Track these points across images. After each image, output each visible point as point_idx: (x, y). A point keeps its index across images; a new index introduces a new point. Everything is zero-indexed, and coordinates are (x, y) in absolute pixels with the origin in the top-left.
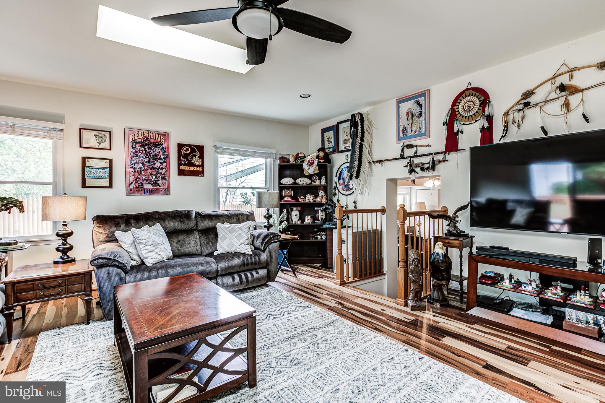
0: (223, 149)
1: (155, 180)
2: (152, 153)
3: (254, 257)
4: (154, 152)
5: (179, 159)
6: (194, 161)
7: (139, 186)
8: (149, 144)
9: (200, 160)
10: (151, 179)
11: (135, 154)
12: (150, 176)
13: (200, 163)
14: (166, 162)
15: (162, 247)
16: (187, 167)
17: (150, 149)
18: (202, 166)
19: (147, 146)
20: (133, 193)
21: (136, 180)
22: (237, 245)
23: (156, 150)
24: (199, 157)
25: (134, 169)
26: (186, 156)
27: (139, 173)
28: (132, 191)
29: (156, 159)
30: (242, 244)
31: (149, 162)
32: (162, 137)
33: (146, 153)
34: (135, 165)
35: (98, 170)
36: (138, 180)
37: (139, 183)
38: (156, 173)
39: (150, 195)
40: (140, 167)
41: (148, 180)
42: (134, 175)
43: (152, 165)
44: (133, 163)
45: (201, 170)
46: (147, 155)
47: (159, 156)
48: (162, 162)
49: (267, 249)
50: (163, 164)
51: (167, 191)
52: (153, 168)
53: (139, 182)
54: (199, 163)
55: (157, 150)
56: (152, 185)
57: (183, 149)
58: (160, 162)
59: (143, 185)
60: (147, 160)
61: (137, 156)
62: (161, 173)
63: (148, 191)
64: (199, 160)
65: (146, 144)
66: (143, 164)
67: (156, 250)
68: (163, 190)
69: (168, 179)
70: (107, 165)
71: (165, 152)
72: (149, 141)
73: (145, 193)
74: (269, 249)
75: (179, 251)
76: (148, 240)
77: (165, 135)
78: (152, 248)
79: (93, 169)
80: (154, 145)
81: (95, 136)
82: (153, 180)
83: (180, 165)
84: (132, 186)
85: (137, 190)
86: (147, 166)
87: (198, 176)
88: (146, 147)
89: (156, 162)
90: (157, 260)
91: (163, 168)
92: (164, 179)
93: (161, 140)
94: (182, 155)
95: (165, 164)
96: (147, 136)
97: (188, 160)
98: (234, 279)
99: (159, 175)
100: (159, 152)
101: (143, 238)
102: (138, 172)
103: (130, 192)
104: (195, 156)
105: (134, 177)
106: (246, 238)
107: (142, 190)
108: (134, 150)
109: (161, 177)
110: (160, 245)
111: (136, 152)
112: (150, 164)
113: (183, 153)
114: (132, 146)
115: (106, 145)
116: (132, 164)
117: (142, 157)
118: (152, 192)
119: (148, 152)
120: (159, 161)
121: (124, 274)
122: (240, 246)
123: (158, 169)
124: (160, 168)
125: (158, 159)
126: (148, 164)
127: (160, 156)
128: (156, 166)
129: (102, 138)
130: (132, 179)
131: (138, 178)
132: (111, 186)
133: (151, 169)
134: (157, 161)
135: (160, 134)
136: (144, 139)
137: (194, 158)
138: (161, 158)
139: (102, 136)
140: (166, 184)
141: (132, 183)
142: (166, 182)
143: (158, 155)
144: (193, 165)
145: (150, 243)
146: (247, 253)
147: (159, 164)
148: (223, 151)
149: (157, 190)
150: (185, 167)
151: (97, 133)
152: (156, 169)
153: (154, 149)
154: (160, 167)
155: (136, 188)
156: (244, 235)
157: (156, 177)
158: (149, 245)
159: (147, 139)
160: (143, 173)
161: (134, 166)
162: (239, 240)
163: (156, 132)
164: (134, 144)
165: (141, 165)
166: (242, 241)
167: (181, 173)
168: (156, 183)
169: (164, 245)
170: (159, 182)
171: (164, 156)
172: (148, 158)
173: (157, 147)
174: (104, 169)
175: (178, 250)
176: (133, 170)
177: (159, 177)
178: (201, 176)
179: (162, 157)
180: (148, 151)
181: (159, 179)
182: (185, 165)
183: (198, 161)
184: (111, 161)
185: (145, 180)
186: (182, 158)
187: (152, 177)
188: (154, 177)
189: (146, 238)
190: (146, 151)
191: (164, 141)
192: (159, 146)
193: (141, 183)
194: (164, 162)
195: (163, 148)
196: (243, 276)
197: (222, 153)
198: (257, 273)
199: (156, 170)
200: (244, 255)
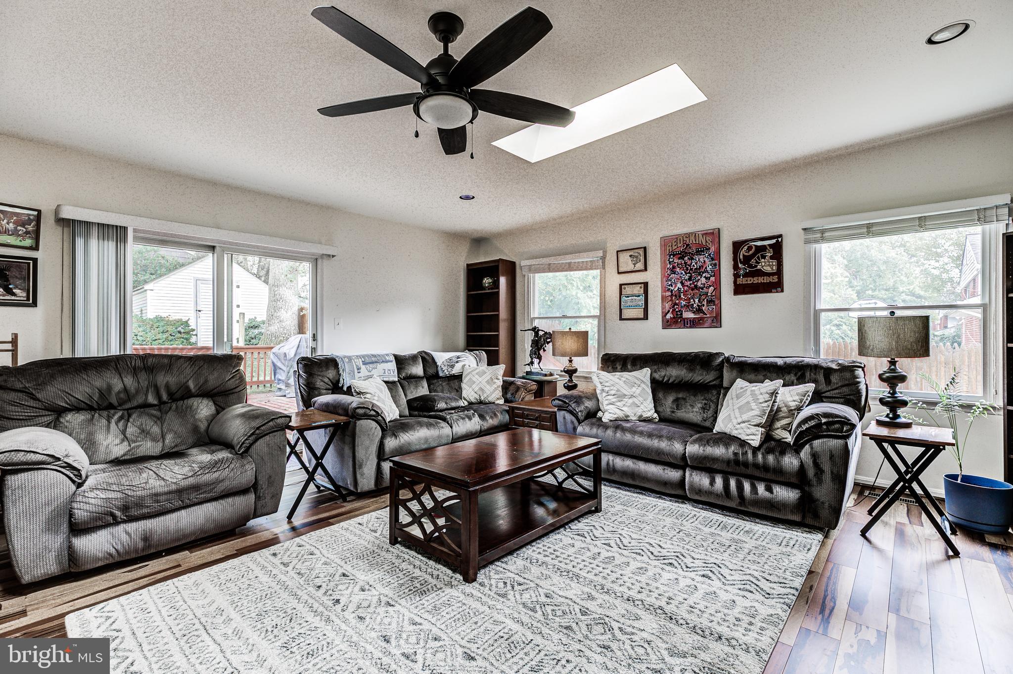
0: (823, 232)
1: (698, 305)
2: (694, 266)
3: (763, 454)
4: (696, 263)
5: (736, 267)
6: (763, 267)
7: (677, 315)
8: (690, 253)
9: (775, 263)
10: (693, 305)
11: (673, 270)
12: (692, 300)
13: (774, 268)
14: (714, 276)
15: (631, 401)
16: (749, 279)
17: (692, 259)
18: (779, 273)
19: (686, 256)
20: (670, 325)
21: (673, 307)
22: (735, 421)
23: (699, 260)
24: (771, 258)
25: (672, 291)
26: (747, 260)
27: (678, 297)
28: (669, 323)
29: (700, 272)
30: (744, 422)
31: (690, 279)
32: (708, 238)
33: (686, 266)
34: (672, 286)
35: (632, 298)
36: (676, 307)
37: (677, 312)
38: (700, 295)
39: (691, 327)
40: (679, 288)
41: (689, 307)
42: (671, 300)
43: (694, 283)
44: (670, 283)
45: (776, 280)
46: (687, 269)
47: (704, 268)
48: (709, 276)
49: (807, 446)
50: (709, 279)
51: (716, 321)
52: (696, 286)
53: (677, 310)
54: (772, 269)
55: (702, 260)
56: (694, 313)
57: (742, 249)
58: (705, 277)
59: (682, 314)
60: (687, 277)
61: (675, 273)
62: (706, 294)
63: (689, 322)
64: (772, 262)
65: (686, 253)
66: (682, 283)
67: (618, 404)
68: (710, 321)
69: (716, 302)
70: (642, 291)
71: (713, 259)
72: (690, 247)
73: (684, 326)
74: (812, 448)
75: (673, 415)
76: (612, 388)
77: (713, 233)
78: (614, 400)
79: (628, 297)
80: (697, 252)
81: (631, 256)
82: (695, 305)
83: (736, 276)
84: (669, 316)
85: (674, 322)
86: (687, 286)
87: (771, 292)
88: (686, 258)
89: (699, 277)
90: (616, 416)
91: (710, 286)
92: (710, 302)
93: (706, 242)
94: (740, 260)
95: (713, 279)
96: (688, 241)
97: (750, 266)
98: (712, 482)
99: (703, 297)
100: (705, 261)
101: (607, 384)
102: (676, 296)
103: (668, 324)
104: (764, 257)
105: (671, 303)
106: (757, 412)
107: (680, 321)
108: (671, 266)
109: (707, 300)
110: (627, 397)
111: (674, 267)
112: (691, 282)
113: (741, 257)
114: (669, 260)
115: (640, 266)
116: (669, 286)
117: (682, 273)
118: (694, 324)
119: (688, 265)
120: (704, 275)
121: (577, 423)
122: (738, 426)
123: (702, 289)
124: (706, 286)
125: (703, 273)
126: (688, 283)
127: (706, 268)
128: (699, 284)
129: (637, 257)
130: (668, 306)
131: (676, 304)
132: (646, 317)
133: (693, 290)
134: (702, 275)
135: (706, 234)
136: (684, 246)
137: (763, 260)
138: (707, 271)
139: (636, 254)
140: (715, 310)
141: (669, 311)
142: (714, 307)
143: (703, 266)
144: (761, 273)
145: (613, 392)
146: (749, 442)
147: (703, 280)
148: (823, 235)
149: (700, 320)
150: (746, 279)
151: (631, 253)
152: (700, 288)
153: (697, 259)
154: (705, 284)
155: (674, 318)
156: (753, 405)
157: (699, 301)
158: (611, 395)
159: (688, 245)
160: (682, 296)
161: (671, 288)
162: (741, 413)
163: (699, 233)
164: (672, 257)
165: (679, 285)
166: (745, 417)
167: (739, 290)
168: (699, 310)
169: (635, 399)
170: (704, 308)
171: (710, 267)
172: (689, 273)
173: (700, 255)
174: (639, 296)
175: (673, 412)
176: (670, 294)
177: (704, 300)
178: (777, 292)
179: (708, 269)
180: (689, 263)
181: (703, 303)
182: (746, 275)
183: (769, 265)
184: (646, 285)
185: (685, 305)
186: (740, 265)
187: (694, 301)
188: (697, 300)
189: (609, 385)
190: (685, 263)
191: (711, 244)
192: (704, 252)
193: (679, 311)
194: (711, 276)
195: (709, 255)
196: (733, 483)
197: (823, 239)
198: (769, 489)
199: (699, 290)
200: (743, 443)
